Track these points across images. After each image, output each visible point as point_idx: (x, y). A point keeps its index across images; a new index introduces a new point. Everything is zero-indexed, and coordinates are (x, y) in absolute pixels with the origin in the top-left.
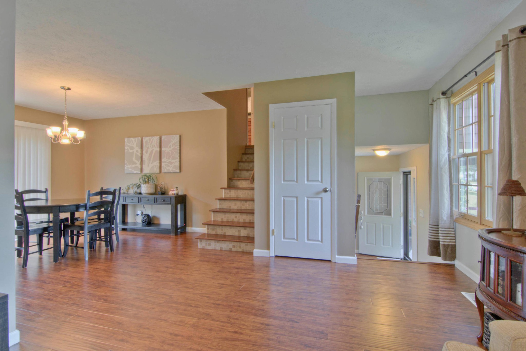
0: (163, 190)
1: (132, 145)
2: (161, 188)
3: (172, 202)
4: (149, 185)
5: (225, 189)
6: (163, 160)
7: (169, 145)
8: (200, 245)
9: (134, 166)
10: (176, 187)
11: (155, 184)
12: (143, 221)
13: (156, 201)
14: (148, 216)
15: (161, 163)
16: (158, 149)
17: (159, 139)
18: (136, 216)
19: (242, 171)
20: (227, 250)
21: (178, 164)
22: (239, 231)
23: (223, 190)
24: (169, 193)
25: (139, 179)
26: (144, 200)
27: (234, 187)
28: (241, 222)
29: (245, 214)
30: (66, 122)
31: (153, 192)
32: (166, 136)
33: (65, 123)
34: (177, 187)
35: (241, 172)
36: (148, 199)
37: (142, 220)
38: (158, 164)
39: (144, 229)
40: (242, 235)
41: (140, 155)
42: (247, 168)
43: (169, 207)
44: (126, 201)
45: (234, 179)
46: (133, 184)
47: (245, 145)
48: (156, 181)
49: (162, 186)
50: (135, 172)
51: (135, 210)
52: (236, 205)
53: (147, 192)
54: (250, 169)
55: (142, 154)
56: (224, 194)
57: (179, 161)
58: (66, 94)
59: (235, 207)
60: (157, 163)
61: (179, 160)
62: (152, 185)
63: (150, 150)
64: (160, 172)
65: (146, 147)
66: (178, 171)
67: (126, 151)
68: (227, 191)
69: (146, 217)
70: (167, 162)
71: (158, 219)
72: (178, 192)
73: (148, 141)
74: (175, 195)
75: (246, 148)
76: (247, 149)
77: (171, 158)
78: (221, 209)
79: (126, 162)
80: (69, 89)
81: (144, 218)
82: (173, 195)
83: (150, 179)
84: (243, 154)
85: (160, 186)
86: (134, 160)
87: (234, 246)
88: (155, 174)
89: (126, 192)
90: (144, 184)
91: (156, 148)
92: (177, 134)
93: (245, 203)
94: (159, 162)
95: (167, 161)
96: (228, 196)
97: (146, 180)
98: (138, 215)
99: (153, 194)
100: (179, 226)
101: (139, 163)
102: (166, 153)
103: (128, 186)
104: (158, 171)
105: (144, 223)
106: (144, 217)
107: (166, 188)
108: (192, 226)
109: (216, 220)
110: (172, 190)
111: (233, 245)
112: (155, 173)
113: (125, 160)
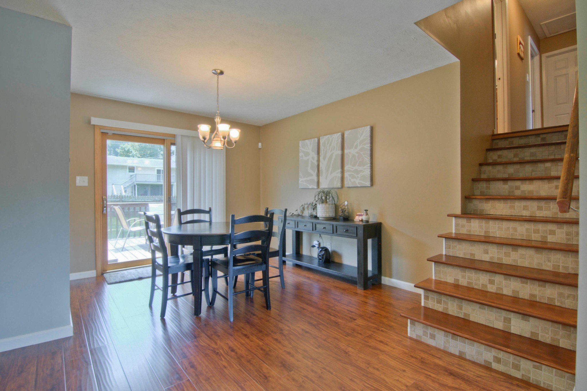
0: (346, 213)
1: (307, 149)
2: (343, 211)
3: (358, 235)
4: (327, 205)
5: (456, 216)
7: (355, 144)
8: (411, 330)
9: (309, 178)
10: (365, 210)
11: (335, 204)
12: (320, 257)
13: (335, 231)
14: (326, 250)
15: (343, 172)
16: (339, 152)
17: (340, 136)
18: (312, 248)
19: (491, 183)
20: (476, 361)
21: (368, 172)
22: (508, 321)
23: (454, 219)
24: (355, 218)
25: (314, 197)
26: (320, 227)
27: (477, 214)
28: (505, 295)
29: (519, 279)
30: (218, 118)
31: (332, 215)
32: (350, 131)
33: (217, 120)
34: (367, 210)
35: (489, 184)
36: (324, 226)
37: (318, 255)
38: (339, 175)
39: (319, 269)
40: (514, 330)
41: (316, 163)
42: (500, 176)
43: (355, 241)
44: (298, 227)
45: (476, 198)
46: (308, 203)
47: (491, 133)
48: (336, 199)
49: (344, 207)
50: (310, 187)
51: (310, 241)
52: (487, 253)
53: (324, 215)
54: (507, 177)
55: (318, 161)
56: (455, 226)
57: (370, 169)
58: (218, 80)
59: (486, 258)
61: (370, 166)
62: (331, 206)
64: (342, 186)
65: (324, 150)
66: (368, 184)
67: (300, 159)
68: (463, 221)
69: (323, 252)
71: (340, 256)
72: (369, 218)
73: (326, 143)
74: (364, 224)
75: (493, 140)
76: (495, 141)
77: (357, 165)
78: (450, 256)
79: (301, 174)
80: (222, 73)
81: (320, 253)
82: (361, 223)
83: (328, 197)
84: (488, 150)
85: (341, 208)
86: (310, 170)
87: (498, 360)
88: (336, 190)
89: (301, 214)
90: (320, 204)
91: (336, 150)
92: (367, 126)
93: (512, 251)
94: (341, 172)
95: (352, 168)
96: (464, 231)
97: (323, 198)
98: (314, 246)
99: (333, 218)
100: (370, 274)
101: (315, 174)
102: (350, 157)
103: (302, 206)
104: (339, 185)
105: (320, 259)
106: (321, 251)
107: (351, 211)
108: (391, 276)
109: (443, 280)
110: (359, 213)
111: (496, 355)
112: (336, 188)
113: (300, 172)
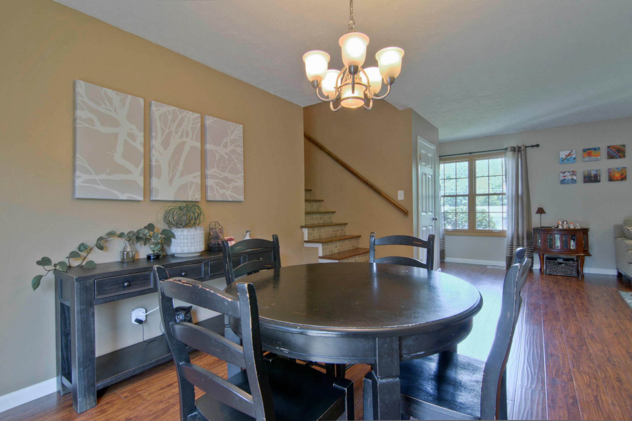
6: (209, 172)
60: (195, 177)
63: (174, 142)
70: (221, 177)
